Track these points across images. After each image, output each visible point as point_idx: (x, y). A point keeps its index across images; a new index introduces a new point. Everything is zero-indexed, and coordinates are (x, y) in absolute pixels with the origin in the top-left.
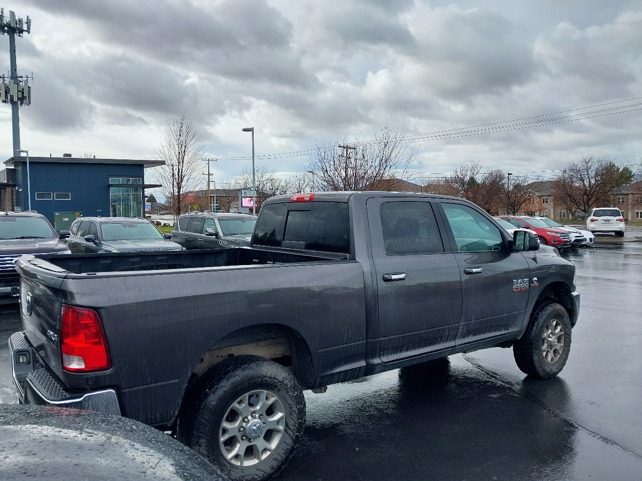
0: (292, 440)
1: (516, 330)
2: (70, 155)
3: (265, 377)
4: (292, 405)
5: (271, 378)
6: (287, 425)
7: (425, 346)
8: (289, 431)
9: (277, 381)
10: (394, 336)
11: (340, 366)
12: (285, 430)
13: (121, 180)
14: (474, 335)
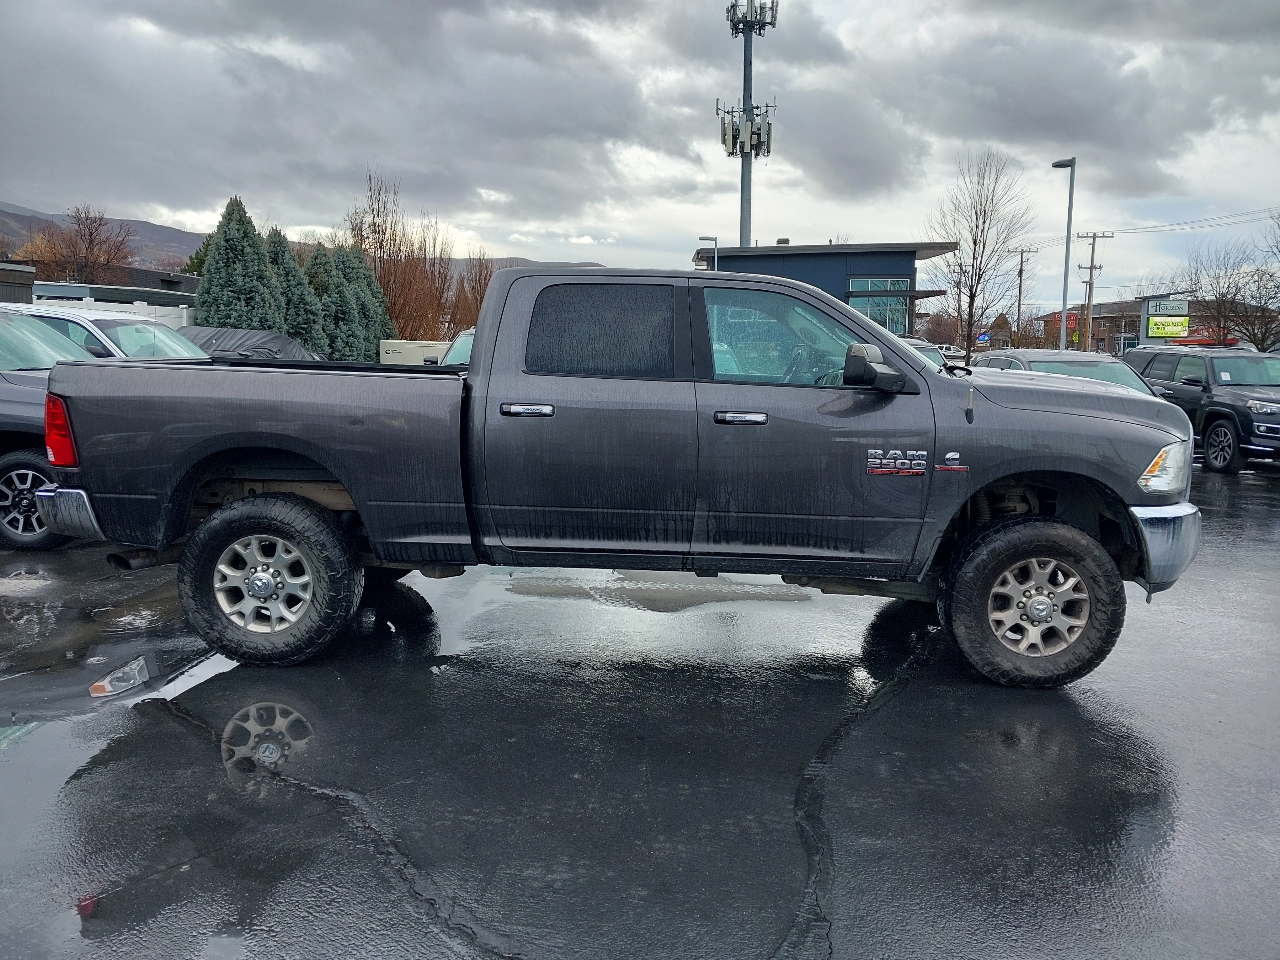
0: (320, 617)
1: (893, 558)
2: (786, 241)
3: (273, 519)
4: (320, 570)
5: (283, 523)
6: (314, 594)
7: (610, 538)
8: (316, 603)
9: (293, 529)
10: (524, 508)
11: (419, 534)
12: (312, 601)
13: (869, 284)
14: (746, 543)
